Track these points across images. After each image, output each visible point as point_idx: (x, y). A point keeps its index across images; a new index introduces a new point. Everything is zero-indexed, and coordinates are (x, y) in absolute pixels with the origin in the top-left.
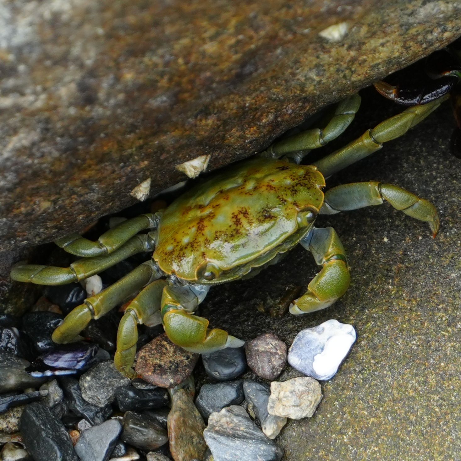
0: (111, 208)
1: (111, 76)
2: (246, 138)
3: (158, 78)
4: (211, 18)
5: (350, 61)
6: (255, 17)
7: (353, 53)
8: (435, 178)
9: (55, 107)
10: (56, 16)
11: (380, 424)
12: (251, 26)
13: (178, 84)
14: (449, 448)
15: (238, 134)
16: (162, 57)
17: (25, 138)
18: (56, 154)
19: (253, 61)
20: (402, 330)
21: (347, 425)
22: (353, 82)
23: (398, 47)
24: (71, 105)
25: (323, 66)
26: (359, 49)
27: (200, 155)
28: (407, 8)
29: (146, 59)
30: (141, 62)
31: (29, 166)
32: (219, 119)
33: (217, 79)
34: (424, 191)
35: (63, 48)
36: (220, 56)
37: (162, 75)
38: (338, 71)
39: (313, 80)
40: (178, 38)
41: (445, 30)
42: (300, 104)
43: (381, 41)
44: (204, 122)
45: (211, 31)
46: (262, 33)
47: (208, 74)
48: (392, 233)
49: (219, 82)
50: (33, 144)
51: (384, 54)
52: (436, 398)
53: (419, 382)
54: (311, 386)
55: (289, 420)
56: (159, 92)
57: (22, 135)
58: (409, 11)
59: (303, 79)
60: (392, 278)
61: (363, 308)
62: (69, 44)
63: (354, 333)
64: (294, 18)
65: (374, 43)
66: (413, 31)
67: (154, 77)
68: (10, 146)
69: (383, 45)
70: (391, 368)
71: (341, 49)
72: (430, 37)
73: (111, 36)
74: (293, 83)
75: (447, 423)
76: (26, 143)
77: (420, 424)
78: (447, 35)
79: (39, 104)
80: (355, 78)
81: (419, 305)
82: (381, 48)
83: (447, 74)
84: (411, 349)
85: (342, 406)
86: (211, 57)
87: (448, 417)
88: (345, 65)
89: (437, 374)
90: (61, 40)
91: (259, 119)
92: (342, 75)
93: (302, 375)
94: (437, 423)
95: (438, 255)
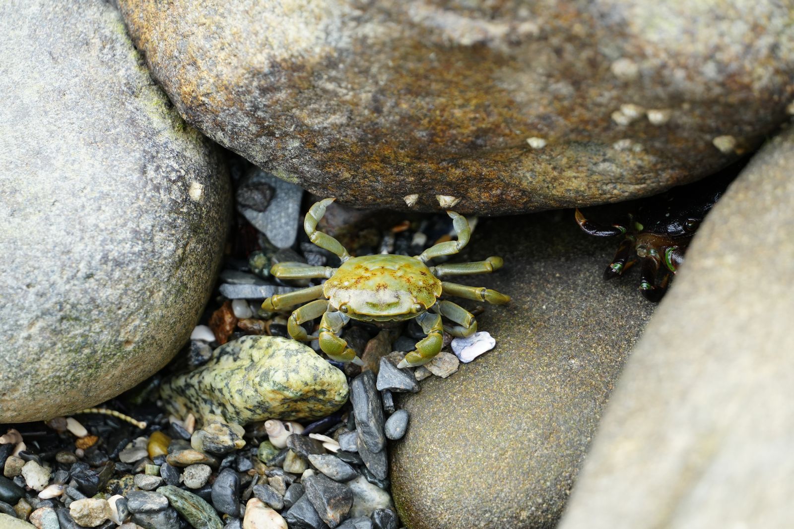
0: (391, 203)
1: (394, 100)
2: (481, 199)
3: (422, 117)
4: (461, 92)
5: (553, 178)
6: (489, 106)
7: (555, 174)
8: (592, 289)
9: (357, 105)
10: (365, 38)
11: (477, 399)
12: (485, 111)
13: (434, 128)
14: (505, 430)
15: (476, 192)
16: (428, 104)
17: (338, 119)
18: (355, 140)
19: (484, 138)
20: (520, 356)
21: (460, 391)
22: (553, 195)
23: (584, 184)
24: (366, 108)
25: (535, 172)
26: (560, 173)
27: (452, 195)
28: (593, 159)
29: (418, 101)
30: (414, 101)
31: (337, 139)
32: (463, 173)
33: (460, 138)
34: (582, 292)
35: (367, 64)
36: (462, 122)
37: (425, 116)
38: (544, 180)
39: (528, 179)
40: (439, 96)
41: (615, 188)
42: (520, 194)
43: (574, 174)
44: (453, 170)
45: (459, 102)
46: (491, 119)
47: (454, 132)
48: (550, 305)
49: (460, 141)
50: (342, 125)
51: (575, 184)
52: (515, 400)
53: (510, 387)
54: (453, 361)
55: (432, 375)
56: (421, 128)
57: (337, 116)
58: (594, 161)
59: (522, 175)
60: (534, 328)
61: (508, 335)
62: (372, 63)
63: (494, 344)
64: (511, 117)
65: (569, 173)
66: (595, 177)
67: (420, 115)
68: (329, 121)
69: (575, 178)
70: (502, 373)
71: (548, 166)
72: (605, 187)
73: (397, 69)
74: (515, 175)
75: (512, 416)
76: (338, 122)
77: (497, 410)
78: (615, 192)
79: (348, 98)
80: (554, 192)
81: (538, 348)
82: (573, 180)
83: (617, 227)
84: (518, 368)
85: (464, 380)
86: (457, 119)
87: (514, 413)
88: (549, 179)
89: (523, 388)
90: (366, 57)
91: (491, 189)
92: (546, 185)
93: (454, 353)
94: (506, 414)
95: (566, 328)
